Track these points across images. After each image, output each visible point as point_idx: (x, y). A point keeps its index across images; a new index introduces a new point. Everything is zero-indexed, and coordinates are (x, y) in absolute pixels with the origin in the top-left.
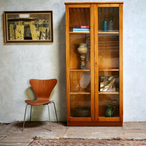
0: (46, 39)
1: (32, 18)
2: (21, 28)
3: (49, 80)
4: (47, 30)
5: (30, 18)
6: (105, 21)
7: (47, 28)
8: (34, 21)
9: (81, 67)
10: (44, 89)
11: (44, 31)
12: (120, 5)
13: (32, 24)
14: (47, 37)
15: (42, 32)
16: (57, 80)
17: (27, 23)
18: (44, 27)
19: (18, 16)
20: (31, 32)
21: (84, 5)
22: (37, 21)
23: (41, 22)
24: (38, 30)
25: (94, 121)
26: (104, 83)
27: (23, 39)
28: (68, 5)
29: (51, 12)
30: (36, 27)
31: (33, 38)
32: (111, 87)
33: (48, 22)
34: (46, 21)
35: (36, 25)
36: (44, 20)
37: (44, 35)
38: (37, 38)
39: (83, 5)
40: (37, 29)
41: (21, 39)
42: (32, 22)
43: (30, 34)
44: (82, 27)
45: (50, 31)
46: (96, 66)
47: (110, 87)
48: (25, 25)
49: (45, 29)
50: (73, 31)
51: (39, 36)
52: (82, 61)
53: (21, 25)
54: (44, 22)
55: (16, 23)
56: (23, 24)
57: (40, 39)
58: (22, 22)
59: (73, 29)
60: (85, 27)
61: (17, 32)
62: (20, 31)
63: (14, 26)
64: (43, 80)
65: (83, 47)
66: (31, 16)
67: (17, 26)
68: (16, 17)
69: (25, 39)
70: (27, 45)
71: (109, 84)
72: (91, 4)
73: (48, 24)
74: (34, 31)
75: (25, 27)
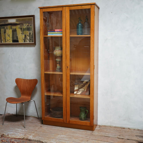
0: (30, 42)
1: (18, 23)
2: (9, 32)
3: (31, 80)
4: (30, 34)
5: (17, 23)
6: (79, 24)
7: (30, 31)
8: (20, 25)
9: (57, 70)
10: (27, 88)
11: (28, 34)
12: (91, 7)
13: (18, 28)
14: (31, 39)
15: (27, 35)
16: (38, 80)
17: (14, 27)
18: (28, 30)
19: (7, 21)
20: (18, 36)
21: (57, 8)
22: (22, 25)
23: (25, 26)
24: (23, 34)
25: (66, 122)
26: (79, 86)
27: (11, 42)
28: (42, 9)
29: (33, 16)
30: (22, 30)
31: (19, 41)
32: (86, 90)
33: (31, 25)
34: (30, 25)
35: (21, 29)
36: (28, 24)
37: (28, 38)
38: (23, 40)
39: (55, 8)
40: (22, 32)
41: (10, 41)
42: (18, 26)
43: (17, 37)
44: (56, 30)
45: (33, 34)
46: (67, 69)
47: (84, 90)
48: (13, 29)
49: (29, 32)
50: (48, 35)
51: (24, 39)
52: (58, 63)
53: (10, 29)
54: (28, 25)
55: (6, 27)
56: (11, 28)
57: (25, 42)
58: (10, 26)
59: (48, 33)
60: (58, 30)
61: (6, 36)
62: (9, 35)
63: (4, 31)
64: (27, 80)
65: (58, 50)
66: (17, 21)
67: (7, 30)
68: (6, 22)
69: (13, 42)
70: (15, 47)
71: (84, 87)
72: (62, 7)
73: (31, 28)
74: (20, 35)
75: (12, 31)
